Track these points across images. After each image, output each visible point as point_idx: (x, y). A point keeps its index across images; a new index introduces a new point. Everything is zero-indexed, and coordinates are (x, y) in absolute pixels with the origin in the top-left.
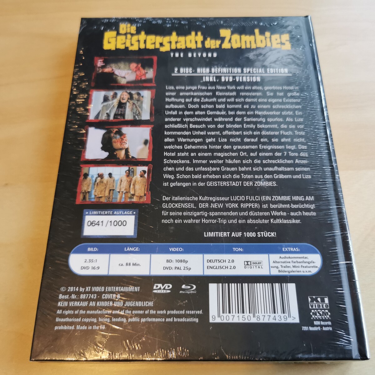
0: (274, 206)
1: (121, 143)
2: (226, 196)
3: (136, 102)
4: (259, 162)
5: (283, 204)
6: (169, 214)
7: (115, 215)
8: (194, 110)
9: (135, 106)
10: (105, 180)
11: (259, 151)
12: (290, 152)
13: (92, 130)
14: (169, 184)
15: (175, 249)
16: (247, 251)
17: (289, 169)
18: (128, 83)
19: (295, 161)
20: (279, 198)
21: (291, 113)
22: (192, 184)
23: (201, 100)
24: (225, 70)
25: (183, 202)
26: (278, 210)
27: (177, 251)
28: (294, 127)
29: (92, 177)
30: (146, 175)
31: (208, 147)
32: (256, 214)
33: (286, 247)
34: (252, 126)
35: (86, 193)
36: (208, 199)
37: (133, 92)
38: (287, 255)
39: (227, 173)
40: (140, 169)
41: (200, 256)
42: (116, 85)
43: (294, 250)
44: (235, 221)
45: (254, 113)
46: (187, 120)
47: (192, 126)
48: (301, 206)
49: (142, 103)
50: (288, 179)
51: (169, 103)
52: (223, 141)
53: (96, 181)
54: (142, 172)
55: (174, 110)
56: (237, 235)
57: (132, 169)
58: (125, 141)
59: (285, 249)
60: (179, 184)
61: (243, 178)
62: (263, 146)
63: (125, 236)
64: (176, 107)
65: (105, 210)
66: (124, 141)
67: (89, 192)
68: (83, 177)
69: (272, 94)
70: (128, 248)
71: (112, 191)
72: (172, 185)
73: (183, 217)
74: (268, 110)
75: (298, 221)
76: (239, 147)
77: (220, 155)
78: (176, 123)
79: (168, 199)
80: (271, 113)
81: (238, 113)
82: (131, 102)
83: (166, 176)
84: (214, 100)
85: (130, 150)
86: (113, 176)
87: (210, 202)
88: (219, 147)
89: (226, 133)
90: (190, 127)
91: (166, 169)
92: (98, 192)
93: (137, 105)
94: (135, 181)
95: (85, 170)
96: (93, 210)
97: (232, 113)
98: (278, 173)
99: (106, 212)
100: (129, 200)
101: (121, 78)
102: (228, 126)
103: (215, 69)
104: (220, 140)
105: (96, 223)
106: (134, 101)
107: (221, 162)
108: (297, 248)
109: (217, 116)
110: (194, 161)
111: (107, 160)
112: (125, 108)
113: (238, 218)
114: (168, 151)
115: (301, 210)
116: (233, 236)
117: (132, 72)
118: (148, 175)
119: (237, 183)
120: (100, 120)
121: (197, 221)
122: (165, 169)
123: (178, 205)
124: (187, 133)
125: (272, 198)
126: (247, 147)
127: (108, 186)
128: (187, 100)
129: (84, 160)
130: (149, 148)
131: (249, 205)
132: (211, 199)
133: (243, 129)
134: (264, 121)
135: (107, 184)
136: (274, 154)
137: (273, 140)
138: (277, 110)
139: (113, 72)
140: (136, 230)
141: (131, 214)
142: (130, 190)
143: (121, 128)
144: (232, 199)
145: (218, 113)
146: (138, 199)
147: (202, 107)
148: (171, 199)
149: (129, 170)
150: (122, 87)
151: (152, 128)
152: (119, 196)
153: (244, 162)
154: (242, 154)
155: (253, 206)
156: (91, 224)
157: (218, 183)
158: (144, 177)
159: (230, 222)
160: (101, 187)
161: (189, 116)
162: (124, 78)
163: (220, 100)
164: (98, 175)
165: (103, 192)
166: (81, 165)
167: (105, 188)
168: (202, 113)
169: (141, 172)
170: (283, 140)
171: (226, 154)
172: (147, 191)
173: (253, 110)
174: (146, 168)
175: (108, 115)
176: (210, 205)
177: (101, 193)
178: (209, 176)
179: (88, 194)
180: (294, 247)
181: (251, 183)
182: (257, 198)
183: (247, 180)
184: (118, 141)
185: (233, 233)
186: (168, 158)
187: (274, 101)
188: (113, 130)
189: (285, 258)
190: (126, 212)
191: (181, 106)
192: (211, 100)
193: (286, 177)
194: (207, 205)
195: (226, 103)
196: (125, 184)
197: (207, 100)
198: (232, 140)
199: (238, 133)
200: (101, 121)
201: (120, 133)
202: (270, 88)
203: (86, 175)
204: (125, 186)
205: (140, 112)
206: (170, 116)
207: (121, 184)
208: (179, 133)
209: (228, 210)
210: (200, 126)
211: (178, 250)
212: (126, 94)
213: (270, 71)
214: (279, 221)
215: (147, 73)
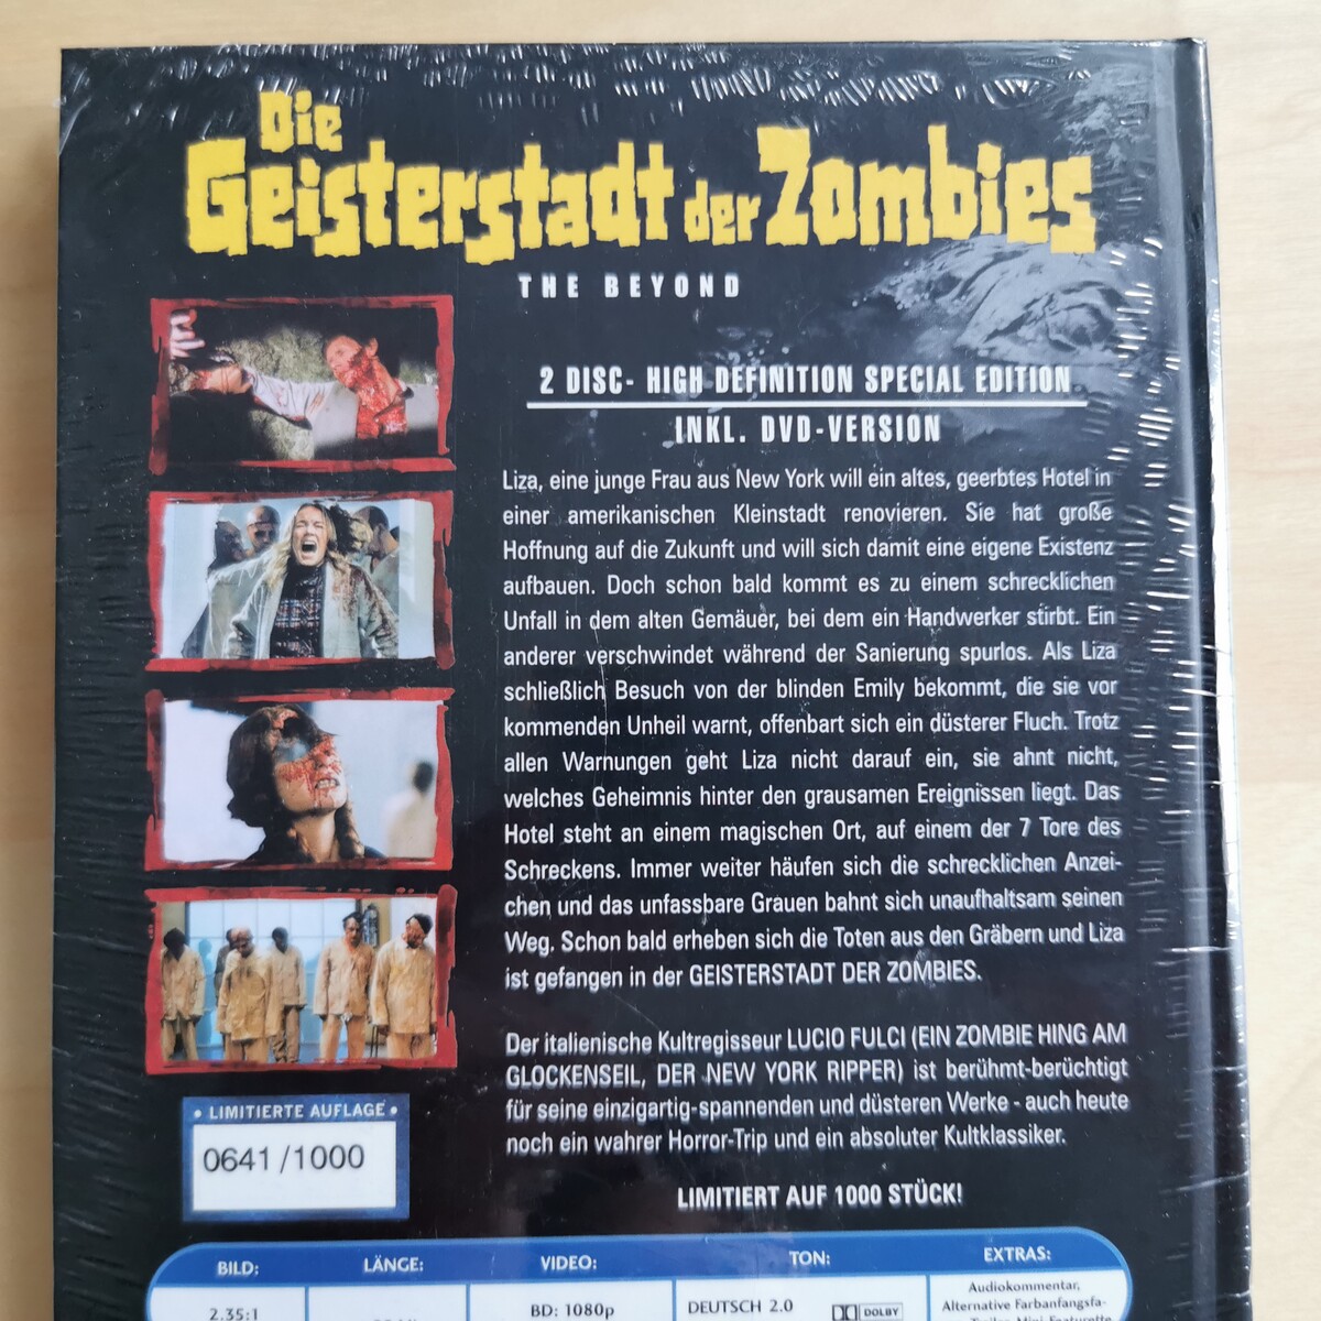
0: (962, 1072)
1: (312, 779)
2: (767, 1031)
3: (364, 564)
4: (913, 867)
5: (998, 1061)
6: (534, 1112)
7: (315, 1120)
8: (634, 605)
9: (362, 585)
10: (259, 963)
11: (914, 812)
12: (1045, 819)
13: (178, 716)
14: (531, 980)
15: (562, 1263)
16: (844, 1264)
17: (1034, 901)
18: (323, 453)
19: (1061, 862)
20: (982, 1035)
21: (1064, 617)
22: (626, 979)
23: (663, 548)
24: (776, 377)
25: (593, 1059)
26: (977, 1087)
27: (571, 1267)
28: (1073, 688)
29: (204, 947)
30: (431, 940)
31: (695, 797)
32: (888, 1106)
33: (1000, 1242)
34: (892, 689)
35: (185, 1024)
36: (693, 1045)
37: (351, 508)
38: (1000, 1278)
39: (773, 922)
40: (404, 909)
41: (661, 1287)
42: (267, 464)
43: (1028, 1256)
44: (801, 1140)
45: (903, 620)
46: (602, 657)
47: (624, 689)
48: (1073, 1070)
49: (394, 567)
50: (1029, 949)
51: (520, 570)
52: (760, 767)
53: (220, 969)
54: (413, 921)
55: (542, 604)
56: (808, 1198)
57: (370, 908)
58: (330, 769)
59: (994, 1254)
60: (572, 980)
61: (839, 944)
62: (932, 791)
63: (363, 1212)
64: (551, 587)
65: (271, 1098)
66: (325, 771)
67: (195, 1020)
68: (163, 950)
69: (988, 514)
70: (378, 1261)
71: (292, 1014)
72: (545, 982)
73: (591, 1128)
74: (965, 601)
75: (1053, 1137)
76: (831, 797)
77: (747, 838)
78: (553, 674)
79: (527, 1046)
80: (979, 618)
81: (834, 619)
82: (345, 561)
83: (515, 942)
84: (725, 547)
85: (355, 818)
86: (294, 942)
87: (701, 1059)
88: (742, 797)
89: (775, 723)
90: (618, 697)
91: (515, 907)
92: (237, 1018)
93: (372, 578)
94: (388, 969)
95: (169, 913)
96: (220, 1099)
97: (805, 620)
98: (988, 917)
99: (275, 1107)
100: (366, 1054)
101: (287, 423)
102: (784, 690)
103: (730, 371)
104: (750, 762)
105: (238, 1158)
106: (356, 555)
107: (750, 869)
108: (1039, 1250)
109: (736, 638)
110: (637, 869)
111: (261, 868)
112: (319, 597)
113: (815, 1123)
114: (524, 818)
115: (1070, 1086)
116: (794, 1205)
117: (336, 392)
118: (441, 938)
119: (817, 970)
120: (210, 661)
121: (650, 1143)
122: (511, 909)
123: (570, 1075)
124: (604, 728)
125: (955, 1034)
126: (864, 797)
127: (274, 990)
128: (602, 552)
129: (160, 867)
130: (438, 808)
131: (863, 1068)
132: (707, 1043)
133: (846, 706)
134: (946, 662)
135: (271, 982)
136: (976, 830)
137: (979, 760)
138: (1007, 601)
139: (244, 389)
140: (407, 1185)
141: (378, 1114)
142: (368, 1006)
143: (307, 706)
144: (795, 1041)
145: (740, 621)
146: (406, 1045)
147: (672, 587)
148: (540, 1046)
149: (358, 915)
150: (293, 481)
151: (445, 703)
152: (324, 1039)
153: (849, 869)
154: (840, 833)
155: (875, 1070)
156: (221, 1160)
157: (734, 974)
158: (424, 947)
159: (782, 1143)
160: (248, 997)
161: (612, 639)
162: (303, 423)
163: (751, 552)
164: (228, 936)
165: (257, 1020)
166: (150, 893)
167: (265, 1000)
168: (668, 622)
169: (408, 922)
170: (1020, 759)
171: (773, 833)
172: (440, 1013)
173: (899, 603)
174: (428, 906)
175: (246, 637)
176: (701, 1071)
177: (246, 1023)
178: (697, 941)
179: (191, 1026)
180: (1027, 1243)
181: (874, 969)
182: (895, 1037)
183: (858, 954)
184: (299, 773)
185: (793, 1189)
186: (523, 853)
187: (996, 550)
188: (275, 715)
189: (992, 1288)
190: (358, 1106)
191: (573, 587)
192: (708, 552)
193: (1020, 936)
194: (690, 1071)
195: (779, 567)
196: (345, 980)
197: (691, 550)
198: (798, 760)
199: (825, 726)
200: (216, 666)
201: (302, 728)
202: (984, 479)
203: (176, 942)
204: (344, 992)
205: (388, 617)
206: (525, 640)
207: (327, 982)
208: (568, 728)
209: (776, 1091)
210: (660, 693)
211: (577, 1264)
212: (316, 516)
213: (987, 382)
214: (977, 1136)
215: (409, 393)
